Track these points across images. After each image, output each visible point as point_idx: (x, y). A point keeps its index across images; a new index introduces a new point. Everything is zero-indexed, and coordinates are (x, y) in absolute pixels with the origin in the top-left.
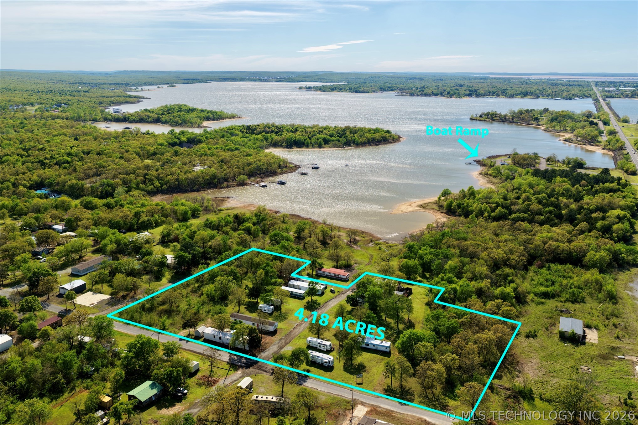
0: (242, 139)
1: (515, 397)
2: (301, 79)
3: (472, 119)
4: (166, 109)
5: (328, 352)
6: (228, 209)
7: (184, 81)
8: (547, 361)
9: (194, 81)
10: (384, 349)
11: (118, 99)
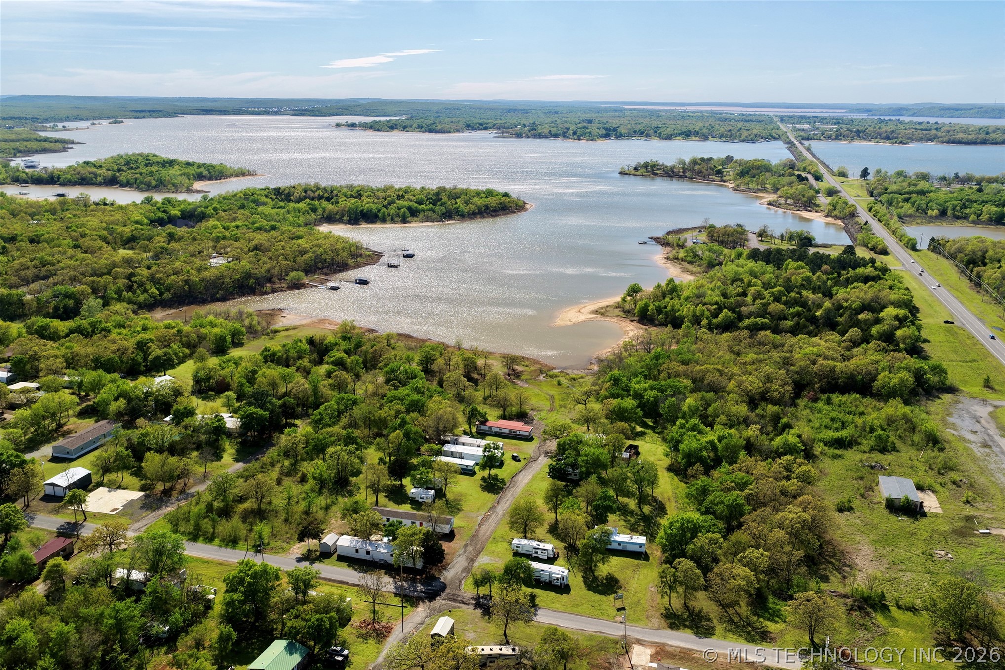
0: (276, 210)
1: (860, 608)
2: (336, 111)
3: (622, 173)
4: (123, 162)
5: (551, 561)
6: (287, 330)
7: (135, 114)
8: (884, 547)
9: (154, 114)
10: (636, 548)
11: (29, 144)
